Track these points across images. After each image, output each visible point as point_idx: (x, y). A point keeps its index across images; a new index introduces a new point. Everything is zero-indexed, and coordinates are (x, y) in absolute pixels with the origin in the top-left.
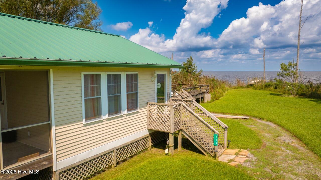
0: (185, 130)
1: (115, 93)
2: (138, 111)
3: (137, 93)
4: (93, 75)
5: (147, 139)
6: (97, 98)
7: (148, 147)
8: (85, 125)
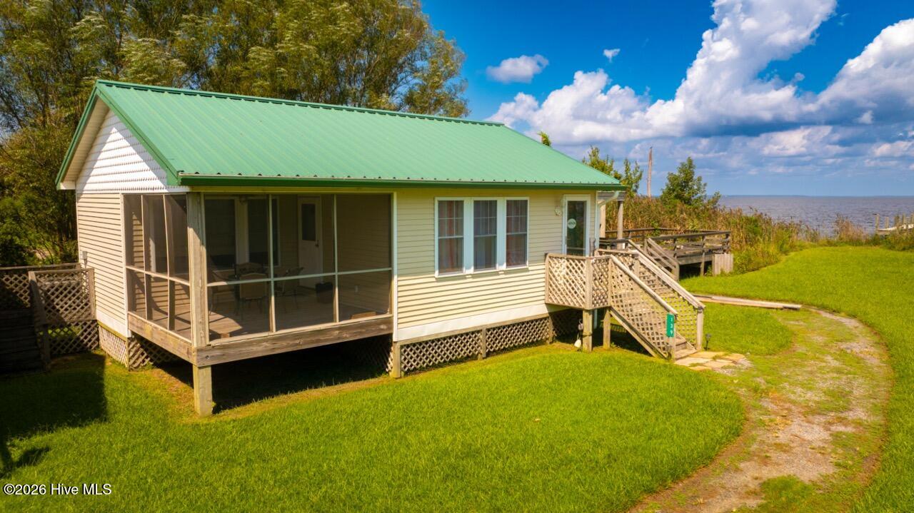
0: (616, 308)
1: (486, 233)
2: (527, 268)
3: (525, 235)
4: (451, 202)
5: (543, 323)
6: (457, 239)
7: (547, 339)
8: (438, 280)
